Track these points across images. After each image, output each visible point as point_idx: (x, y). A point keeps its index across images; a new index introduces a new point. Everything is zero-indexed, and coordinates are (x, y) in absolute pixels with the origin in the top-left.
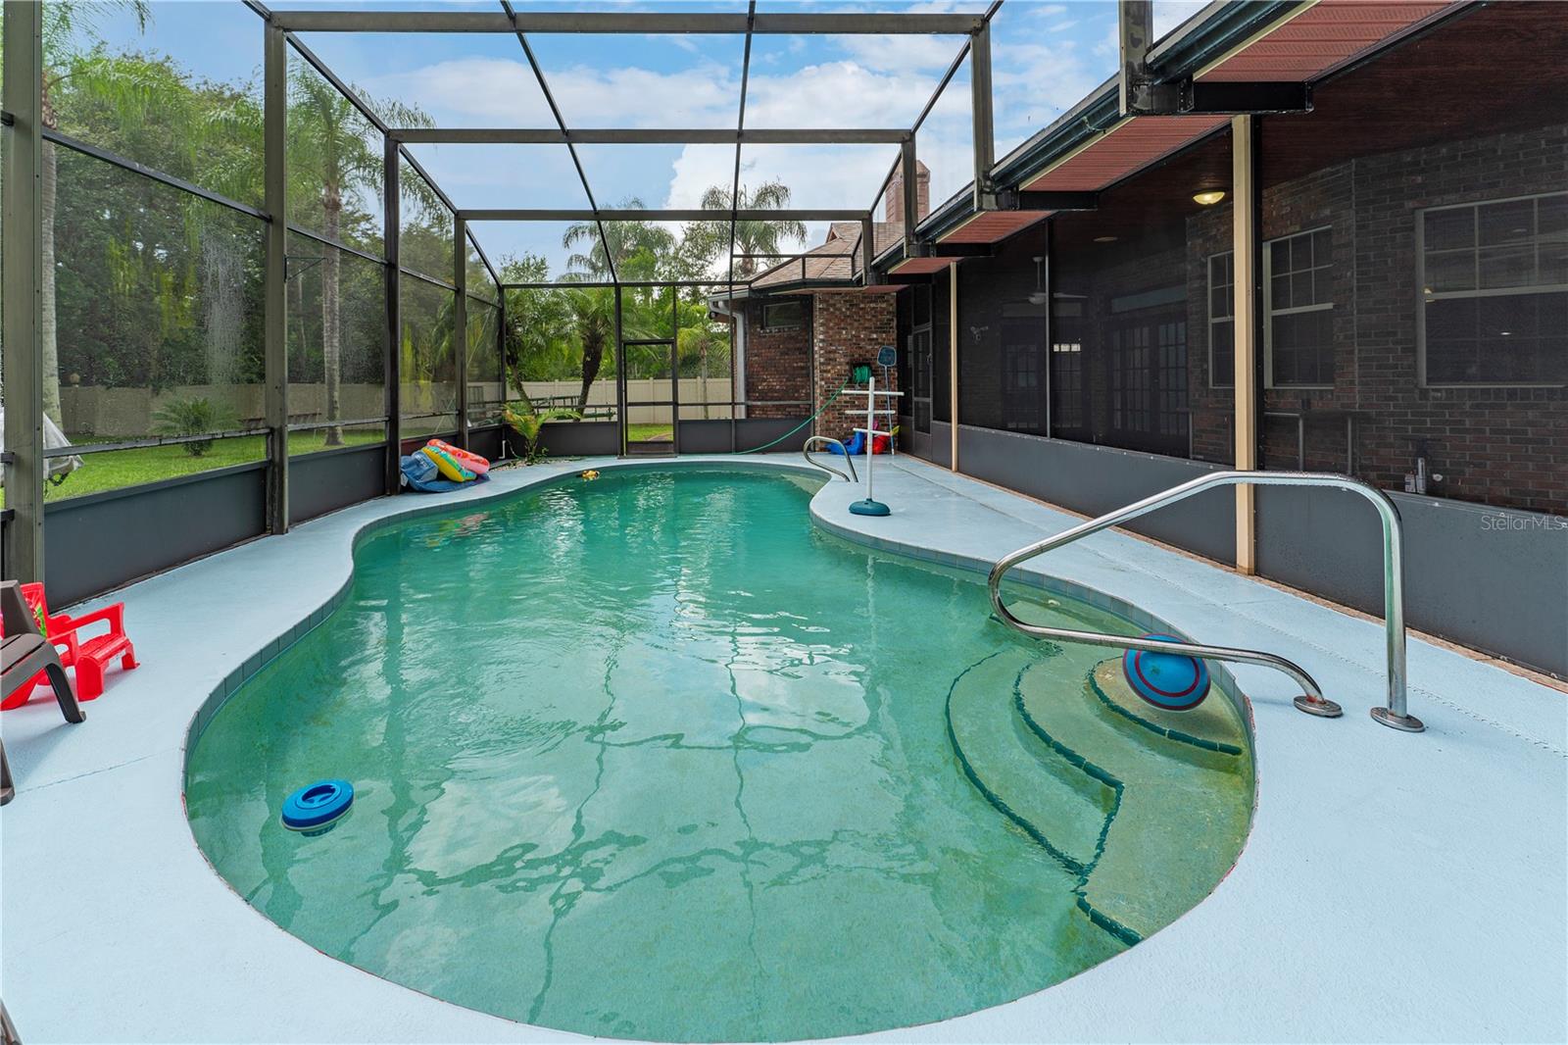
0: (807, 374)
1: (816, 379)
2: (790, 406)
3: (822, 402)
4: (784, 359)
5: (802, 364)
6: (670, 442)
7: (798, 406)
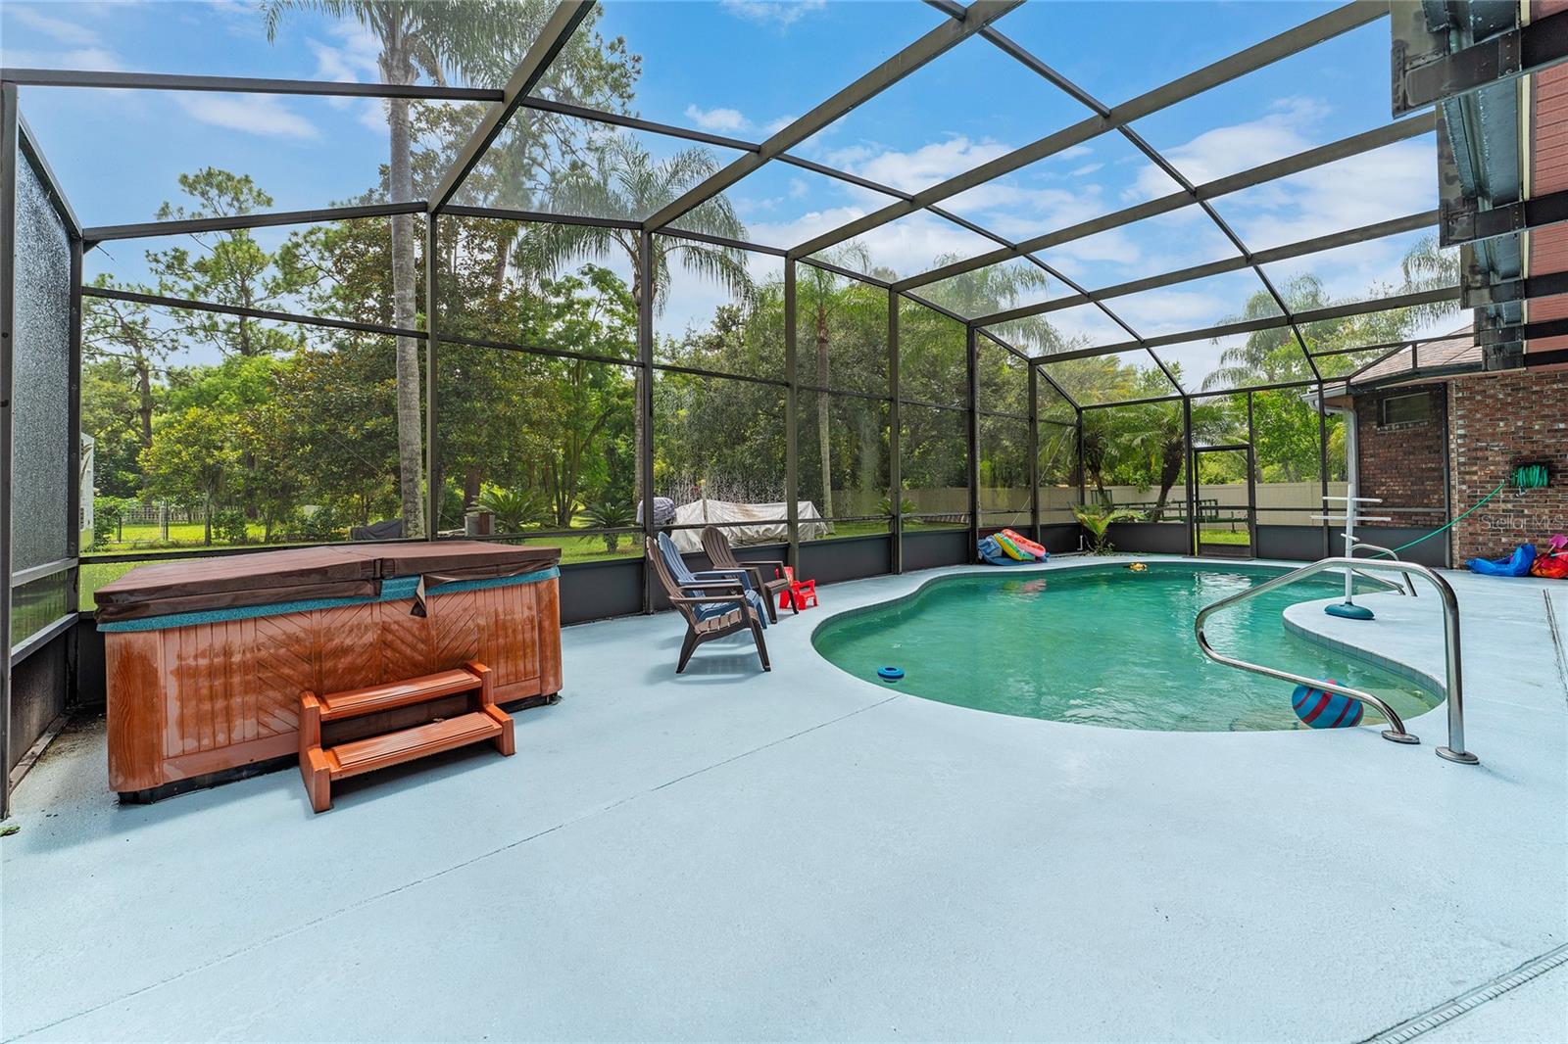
0: (1442, 476)
1: (1452, 483)
2: (1416, 514)
3: (1462, 511)
4: (1409, 460)
5: (1433, 466)
6: (1247, 546)
7: (1429, 514)
